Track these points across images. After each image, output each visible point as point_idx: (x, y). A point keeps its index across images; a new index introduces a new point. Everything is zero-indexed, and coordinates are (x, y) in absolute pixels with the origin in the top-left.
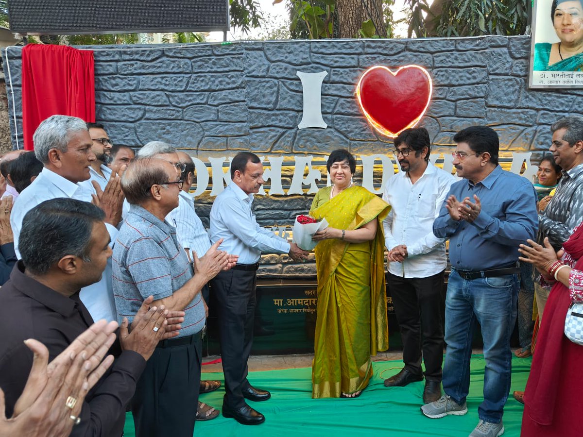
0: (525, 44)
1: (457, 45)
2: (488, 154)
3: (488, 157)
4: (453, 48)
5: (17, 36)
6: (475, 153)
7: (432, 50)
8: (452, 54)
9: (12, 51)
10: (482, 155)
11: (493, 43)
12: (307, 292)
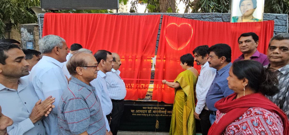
0: (228, 17)
1: (203, 16)
2: (224, 58)
3: (225, 59)
4: (201, 17)
5: (43, 10)
6: (218, 57)
7: (193, 18)
8: (200, 19)
9: (41, 15)
10: (222, 58)
11: (216, 16)
12: (144, 108)
